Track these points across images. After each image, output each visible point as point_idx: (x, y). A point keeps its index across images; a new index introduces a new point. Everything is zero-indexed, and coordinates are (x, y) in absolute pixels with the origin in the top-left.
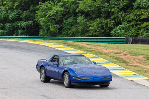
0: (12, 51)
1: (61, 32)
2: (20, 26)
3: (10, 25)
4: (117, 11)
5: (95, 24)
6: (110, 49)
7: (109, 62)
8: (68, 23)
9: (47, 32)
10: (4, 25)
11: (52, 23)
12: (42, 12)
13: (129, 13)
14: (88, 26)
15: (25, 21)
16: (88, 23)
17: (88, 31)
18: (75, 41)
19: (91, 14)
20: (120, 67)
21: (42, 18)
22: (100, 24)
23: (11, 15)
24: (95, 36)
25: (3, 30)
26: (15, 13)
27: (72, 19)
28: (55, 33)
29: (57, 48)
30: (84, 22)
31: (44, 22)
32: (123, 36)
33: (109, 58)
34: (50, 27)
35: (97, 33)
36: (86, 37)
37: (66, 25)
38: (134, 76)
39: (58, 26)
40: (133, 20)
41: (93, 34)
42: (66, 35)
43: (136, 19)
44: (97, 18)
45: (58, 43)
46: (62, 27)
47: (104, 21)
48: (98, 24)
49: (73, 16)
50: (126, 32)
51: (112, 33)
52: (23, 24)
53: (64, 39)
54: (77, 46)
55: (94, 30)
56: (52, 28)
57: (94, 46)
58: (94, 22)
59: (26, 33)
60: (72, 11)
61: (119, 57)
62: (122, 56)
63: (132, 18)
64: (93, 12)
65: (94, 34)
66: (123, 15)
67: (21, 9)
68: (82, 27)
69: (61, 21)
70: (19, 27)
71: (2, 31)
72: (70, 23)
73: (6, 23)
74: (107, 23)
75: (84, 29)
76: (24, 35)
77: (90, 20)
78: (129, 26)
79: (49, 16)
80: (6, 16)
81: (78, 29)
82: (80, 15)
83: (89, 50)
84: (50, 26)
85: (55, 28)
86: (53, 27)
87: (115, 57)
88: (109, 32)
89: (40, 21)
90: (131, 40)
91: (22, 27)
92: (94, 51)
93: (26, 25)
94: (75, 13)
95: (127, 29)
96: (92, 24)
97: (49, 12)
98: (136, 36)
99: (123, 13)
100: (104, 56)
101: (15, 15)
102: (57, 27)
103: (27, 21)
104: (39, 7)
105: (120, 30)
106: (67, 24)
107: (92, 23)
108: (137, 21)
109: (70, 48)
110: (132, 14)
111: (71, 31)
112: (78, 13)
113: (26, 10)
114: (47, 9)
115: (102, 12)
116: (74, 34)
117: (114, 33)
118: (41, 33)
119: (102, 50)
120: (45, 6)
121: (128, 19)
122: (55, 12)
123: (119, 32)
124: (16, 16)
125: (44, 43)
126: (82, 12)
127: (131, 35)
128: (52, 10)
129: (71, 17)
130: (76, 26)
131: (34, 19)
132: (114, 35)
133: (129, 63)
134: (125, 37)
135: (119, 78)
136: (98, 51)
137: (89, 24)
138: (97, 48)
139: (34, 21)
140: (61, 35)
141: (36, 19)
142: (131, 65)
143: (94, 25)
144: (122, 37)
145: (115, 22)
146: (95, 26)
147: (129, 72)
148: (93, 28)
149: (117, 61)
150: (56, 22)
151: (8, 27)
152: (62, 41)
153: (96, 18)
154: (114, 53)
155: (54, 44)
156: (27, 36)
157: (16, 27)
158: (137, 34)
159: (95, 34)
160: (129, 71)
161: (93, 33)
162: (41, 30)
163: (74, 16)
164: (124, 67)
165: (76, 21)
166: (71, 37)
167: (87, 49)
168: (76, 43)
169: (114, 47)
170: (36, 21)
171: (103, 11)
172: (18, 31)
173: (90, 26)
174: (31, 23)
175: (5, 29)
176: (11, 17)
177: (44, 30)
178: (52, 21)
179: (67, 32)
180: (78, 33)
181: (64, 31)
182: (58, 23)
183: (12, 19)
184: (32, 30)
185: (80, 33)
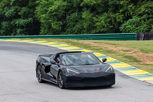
0: (9, 52)
2: (19, 24)
3: (7, 23)
4: (127, 4)
5: (102, 19)
6: (119, 47)
7: (118, 61)
8: (72, 19)
9: (49, 30)
11: (54, 19)
12: (43, 7)
13: (140, 6)
14: (94, 21)
15: (24, 19)
16: (94, 18)
17: (95, 28)
18: (80, 39)
19: (97, 8)
20: (131, 66)
21: (43, 14)
22: (107, 18)
23: (8, 12)
24: (103, 32)
26: (12, 10)
27: (76, 14)
28: (57, 31)
29: (60, 47)
30: (90, 17)
31: (45, 19)
32: (134, 32)
33: (119, 57)
34: (51, 24)
35: (105, 29)
36: (92, 34)
37: (70, 21)
38: (147, 75)
39: (61, 23)
40: (144, 13)
41: (100, 30)
42: (70, 32)
43: (147, 12)
44: (104, 12)
45: (60, 43)
46: (65, 24)
47: (112, 15)
48: (106, 19)
49: (77, 11)
50: (137, 27)
51: (121, 29)
52: (22, 21)
53: (68, 37)
54: (82, 44)
56: (53, 25)
57: (102, 44)
58: (102, 16)
59: (25, 32)
60: (76, 5)
61: (130, 55)
62: (133, 54)
63: (143, 11)
64: (99, 5)
65: (102, 30)
66: (134, 8)
67: (19, 6)
68: (88, 23)
69: (64, 18)
70: (17, 25)
72: (74, 19)
73: (3, 21)
74: (116, 17)
75: (90, 25)
76: (23, 34)
77: (96, 15)
78: (140, 21)
79: (51, 12)
80: (3, 14)
81: (83, 26)
82: (86, 10)
83: (95, 48)
84: (52, 23)
85: (58, 25)
86: (55, 24)
87: (125, 55)
88: (118, 27)
89: (41, 17)
90: (143, 36)
91: (21, 25)
92: (102, 49)
93: (25, 23)
94: (79, 8)
95: (138, 23)
96: (99, 19)
97: (49, 7)
98: (148, 31)
99: (133, 5)
100: (113, 54)
101: (12, 13)
102: (59, 24)
103: (26, 18)
104: (39, 3)
105: (131, 25)
107: (98, 18)
108: (148, 14)
109: (75, 47)
110: (143, 6)
111: (76, 28)
112: (83, 7)
113: (24, 6)
114: (48, 4)
115: (109, 5)
116: (79, 31)
117: (124, 28)
118: (42, 30)
119: (111, 48)
120: (45, 1)
121: (139, 12)
122: (57, 7)
123: (129, 27)
124: (14, 13)
125: (46, 42)
126: (87, 6)
127: (143, 30)
128: (53, 5)
129: (75, 12)
130: (82, 22)
131: (34, 16)
132: (124, 31)
133: (141, 61)
134: (135, 32)
135: (130, 79)
136: (105, 49)
137: (96, 19)
138: (105, 46)
139: (34, 18)
140: (65, 33)
141: (36, 16)
142: (142, 63)
143: (101, 21)
144: (132, 33)
145: (125, 16)
146: (103, 22)
147: (141, 72)
148: (100, 24)
149: (127, 59)
150: (59, 18)
151: (5, 26)
152: (66, 39)
153: (102, 12)
154: (123, 51)
155: (57, 43)
156: (26, 35)
157: (13, 25)
158: (149, 28)
160: (141, 70)
162: (43, 28)
163: (79, 11)
164: (135, 66)
165: (81, 17)
166: (76, 34)
167: (94, 48)
168: (81, 41)
169: (124, 44)
170: (36, 18)
171: (111, 4)
172: (17, 29)
173: (97, 22)
174: (31, 20)
175: (1, 28)
176: (7, 15)
177: (45, 27)
178: (54, 17)
179: (71, 29)
180: (84, 30)
181: (67, 28)
182: (61, 20)
183: (8, 17)
184: (32, 28)
185: (85, 30)
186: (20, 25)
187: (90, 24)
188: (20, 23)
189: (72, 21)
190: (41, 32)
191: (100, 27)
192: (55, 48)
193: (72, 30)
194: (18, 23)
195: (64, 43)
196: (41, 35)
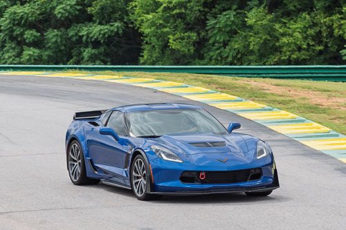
1: (202, 52)
2: (88, 37)
3: (60, 33)
5: (297, 28)
6: (339, 97)
7: (335, 133)
8: (221, 26)
9: (163, 53)
10: (42, 35)
11: (176, 27)
14: (277, 34)
15: (100, 24)
16: (277, 26)
17: (278, 50)
21: (148, 14)
22: (310, 27)
23: (61, 6)
24: (297, 62)
25: (40, 48)
26: (72, 1)
27: (231, 15)
28: (184, 56)
29: (188, 94)
30: (265, 22)
31: (153, 24)
33: (336, 121)
34: (169, 38)
35: (303, 55)
36: (270, 65)
37: (215, 32)
39: (194, 36)
41: (290, 57)
42: (216, 60)
44: (303, 11)
45: (190, 83)
46: (203, 38)
47: (324, 20)
48: (307, 28)
49: (234, 7)
51: (345, 55)
52: (95, 30)
53: (211, 72)
54: (244, 88)
55: (293, 46)
56: (174, 40)
57: (293, 88)
58: (296, 22)
59: (104, 56)
65: (295, 56)
68: (261, 38)
69: (201, 23)
70: (84, 38)
71: (37, 51)
72: (226, 26)
73: (48, 29)
74: (333, 25)
75: (266, 42)
76: (98, 62)
77: (282, 17)
79: (167, 8)
80: (48, 10)
81: (249, 45)
82: (256, 6)
83: (278, 99)
84: (171, 36)
85: (185, 41)
86: (177, 39)
88: (338, 51)
89: (142, 21)
91: (93, 40)
92: (294, 101)
93: (104, 34)
96: (289, 28)
100: (322, 115)
101: (71, 7)
102: (189, 37)
103: (107, 22)
106: (220, 30)
107: (287, 25)
109: (225, 96)
111: (230, 50)
116: (239, 56)
118: (146, 54)
119: (316, 99)
124: (76, 9)
125: (153, 82)
129: (230, 9)
130: (246, 36)
131: (126, 17)
136: (303, 102)
137: (280, 28)
138: (302, 94)
139: (125, 23)
140: (202, 62)
141: (132, 17)
143: (294, 32)
146: (297, 34)
148: (291, 40)
150: (188, 24)
151: (54, 40)
153: (298, 11)
155: (180, 84)
156: (105, 64)
157: (74, 39)
159: (298, 58)
161: (293, 54)
162: (147, 47)
163: (239, 8)
165: (246, 22)
166: (231, 65)
167: (273, 98)
168: (241, 81)
170: (132, 23)
172: (82, 50)
173: (283, 35)
174: (118, 27)
175: (44, 47)
176: (60, 12)
177: (154, 46)
178: (176, 21)
179: (219, 51)
180: (251, 55)
181: (210, 50)
182: (194, 28)
183: (62, 19)
184: (121, 47)
185: (255, 54)
186: (91, 38)
187: (265, 39)
188: (90, 33)
189: (222, 33)
190: (143, 56)
191: (290, 47)
192: (176, 95)
193: (222, 54)
194: (85, 33)
195: (198, 86)
196: (144, 64)
